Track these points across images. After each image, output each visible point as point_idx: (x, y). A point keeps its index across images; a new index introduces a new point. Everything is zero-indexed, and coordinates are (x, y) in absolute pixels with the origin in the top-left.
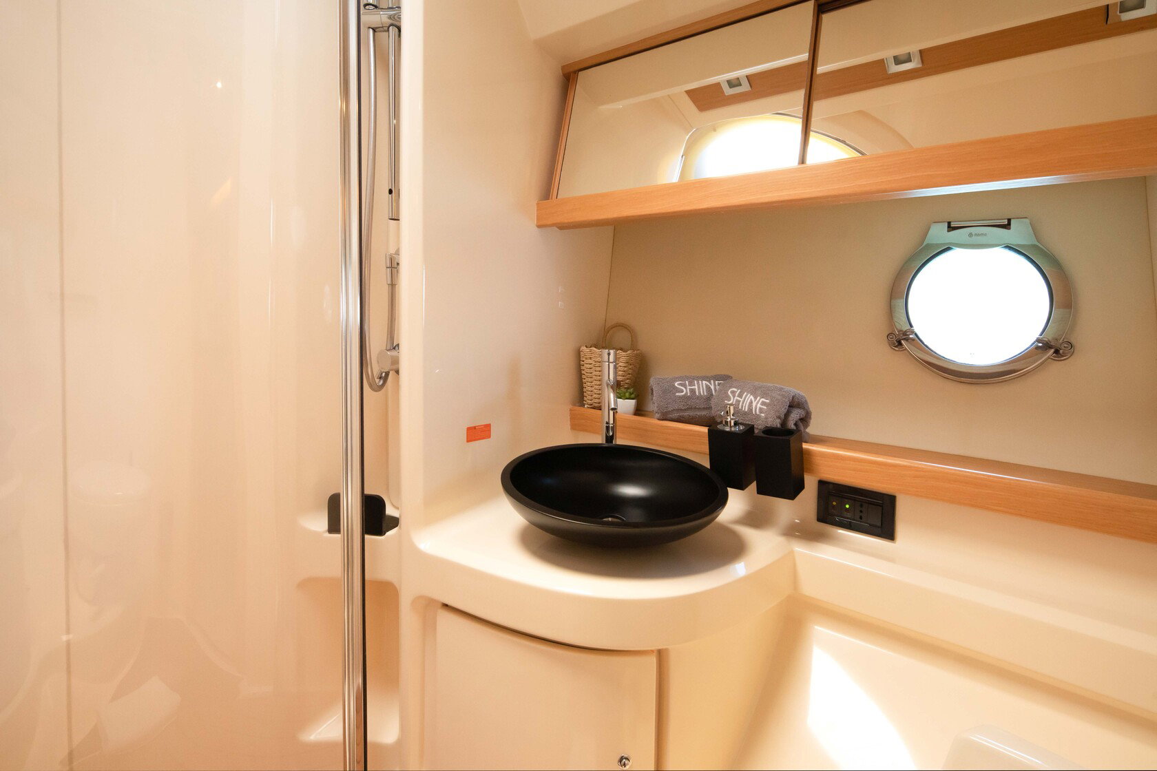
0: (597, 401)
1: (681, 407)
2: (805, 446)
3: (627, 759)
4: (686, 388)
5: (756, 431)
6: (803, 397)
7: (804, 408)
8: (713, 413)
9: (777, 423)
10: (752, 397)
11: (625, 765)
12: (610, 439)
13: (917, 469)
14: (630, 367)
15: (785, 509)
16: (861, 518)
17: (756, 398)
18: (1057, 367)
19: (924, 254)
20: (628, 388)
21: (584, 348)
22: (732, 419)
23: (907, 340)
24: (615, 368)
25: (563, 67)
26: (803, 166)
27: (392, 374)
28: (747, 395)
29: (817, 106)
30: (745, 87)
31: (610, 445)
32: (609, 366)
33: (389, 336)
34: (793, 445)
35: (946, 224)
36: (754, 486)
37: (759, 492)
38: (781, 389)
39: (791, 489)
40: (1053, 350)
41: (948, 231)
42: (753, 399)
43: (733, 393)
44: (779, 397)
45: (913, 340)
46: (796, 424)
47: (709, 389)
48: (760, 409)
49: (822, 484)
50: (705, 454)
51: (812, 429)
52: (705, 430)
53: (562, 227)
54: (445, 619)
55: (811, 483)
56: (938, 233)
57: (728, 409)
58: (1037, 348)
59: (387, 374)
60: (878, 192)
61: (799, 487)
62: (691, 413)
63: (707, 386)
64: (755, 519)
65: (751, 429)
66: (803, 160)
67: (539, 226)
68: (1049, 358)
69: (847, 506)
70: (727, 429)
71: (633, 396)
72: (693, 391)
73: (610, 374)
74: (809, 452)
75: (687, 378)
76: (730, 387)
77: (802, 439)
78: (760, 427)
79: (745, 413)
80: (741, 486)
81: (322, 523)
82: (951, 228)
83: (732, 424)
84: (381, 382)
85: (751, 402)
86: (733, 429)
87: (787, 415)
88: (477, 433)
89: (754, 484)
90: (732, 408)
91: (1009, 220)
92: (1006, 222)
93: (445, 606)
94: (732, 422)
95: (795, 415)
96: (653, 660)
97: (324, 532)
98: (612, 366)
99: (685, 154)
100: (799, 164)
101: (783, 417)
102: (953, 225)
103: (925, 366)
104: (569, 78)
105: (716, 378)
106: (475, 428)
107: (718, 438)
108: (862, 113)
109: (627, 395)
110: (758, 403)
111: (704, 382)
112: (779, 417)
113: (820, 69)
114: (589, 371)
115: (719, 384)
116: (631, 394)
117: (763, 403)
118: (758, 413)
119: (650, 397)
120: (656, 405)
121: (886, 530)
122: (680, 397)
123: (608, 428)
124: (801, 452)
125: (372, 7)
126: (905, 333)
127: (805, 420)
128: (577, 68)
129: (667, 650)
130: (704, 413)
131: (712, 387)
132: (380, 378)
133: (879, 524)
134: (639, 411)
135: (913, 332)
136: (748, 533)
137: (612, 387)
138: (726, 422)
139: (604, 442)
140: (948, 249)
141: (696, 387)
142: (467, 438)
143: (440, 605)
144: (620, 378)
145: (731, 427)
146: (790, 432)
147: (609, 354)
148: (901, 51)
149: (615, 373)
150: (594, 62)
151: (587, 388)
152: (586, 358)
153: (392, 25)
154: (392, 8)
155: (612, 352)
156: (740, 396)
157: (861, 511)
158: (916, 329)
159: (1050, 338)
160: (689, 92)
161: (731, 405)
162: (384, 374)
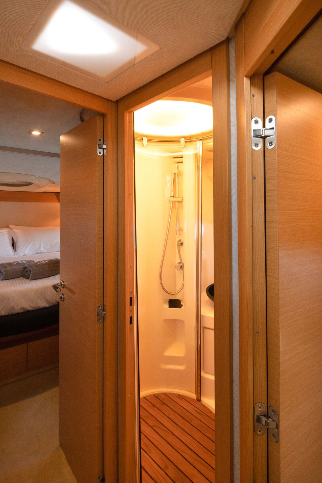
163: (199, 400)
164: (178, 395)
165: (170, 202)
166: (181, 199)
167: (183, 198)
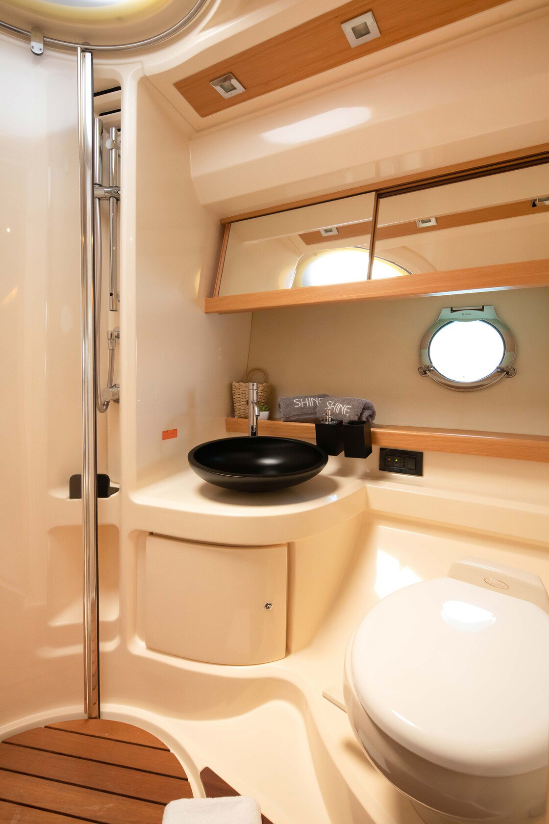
0: (243, 413)
1: (298, 414)
2: (372, 430)
3: (270, 604)
4: (301, 403)
5: (344, 423)
6: (370, 403)
7: (371, 410)
8: (318, 416)
9: (356, 418)
10: (341, 405)
11: (269, 608)
12: (254, 434)
13: (434, 437)
14: (265, 393)
15: (361, 464)
16: (404, 466)
17: (343, 406)
18: (508, 382)
19: (439, 324)
20: (263, 405)
21: (234, 383)
22: (329, 417)
23: (429, 370)
24: (257, 393)
25: (221, 220)
26: (369, 280)
27: (111, 403)
28: (338, 405)
29: (378, 244)
30: (335, 232)
31: (254, 437)
32: (253, 392)
33: (109, 380)
34: (365, 429)
35: (450, 309)
36: (343, 453)
37: (346, 456)
38: (358, 400)
39: (365, 453)
40: (505, 373)
41: (451, 313)
42: (342, 406)
43: (330, 404)
44: (357, 404)
45: (433, 370)
46: (366, 419)
47: (315, 402)
48: (346, 411)
49: (382, 450)
51: (376, 421)
52: (314, 425)
53: (221, 313)
54: (152, 542)
55: (376, 449)
56: (446, 313)
57: (327, 412)
58: (498, 372)
59: (108, 403)
60: (410, 294)
61: (368, 452)
62: (304, 417)
63: (313, 401)
64: (344, 472)
65: (341, 422)
66: (369, 277)
67: (206, 313)
68: (503, 377)
69: (396, 460)
70: (327, 423)
71: (267, 409)
72: (305, 404)
73: (253, 396)
74: (374, 433)
75: (301, 397)
76: (328, 401)
77: (370, 427)
78: (346, 421)
79: (337, 414)
80: (335, 453)
81: (65, 493)
82: (452, 311)
83: (330, 420)
84: (105, 408)
85: (341, 408)
86: (330, 423)
87: (362, 414)
88: (169, 434)
89: (343, 452)
90: (329, 411)
91: (483, 307)
92: (481, 308)
93: (151, 534)
94: (330, 419)
95: (367, 413)
96: (285, 549)
97: (67, 498)
98: (255, 392)
99: (297, 268)
100: (367, 279)
101: (359, 414)
102: (454, 309)
103: (441, 385)
104: (225, 227)
105: (319, 396)
106: (168, 431)
107: (322, 429)
108: (404, 247)
109: (263, 409)
110: (345, 408)
111: (312, 399)
112: (357, 415)
113: (379, 226)
114: (238, 396)
115: (321, 400)
116: (266, 408)
117: (348, 408)
118: (345, 413)
119: (278, 409)
120: (282, 413)
121: (418, 471)
122: (297, 408)
123: (252, 428)
124: (370, 433)
125: (98, 186)
126: (428, 367)
127: (372, 416)
128: (230, 221)
129: (293, 543)
130: (312, 416)
131: (317, 402)
132: (104, 405)
133: (414, 468)
134: (270, 418)
135: (432, 366)
136: (339, 479)
137: (256, 404)
138: (326, 419)
139: (250, 435)
140: (451, 322)
141: (307, 402)
142: (163, 437)
143: (148, 534)
144: (259, 400)
145: (329, 422)
146: (364, 422)
147: (253, 385)
148: (425, 216)
149: (257, 397)
150: (242, 218)
151: (237, 406)
152: (236, 389)
153: (112, 197)
154: (112, 187)
155: (255, 384)
156: (334, 405)
157: (404, 462)
158: (434, 364)
159: (504, 367)
160: (301, 236)
161: (329, 410)
162: (106, 403)
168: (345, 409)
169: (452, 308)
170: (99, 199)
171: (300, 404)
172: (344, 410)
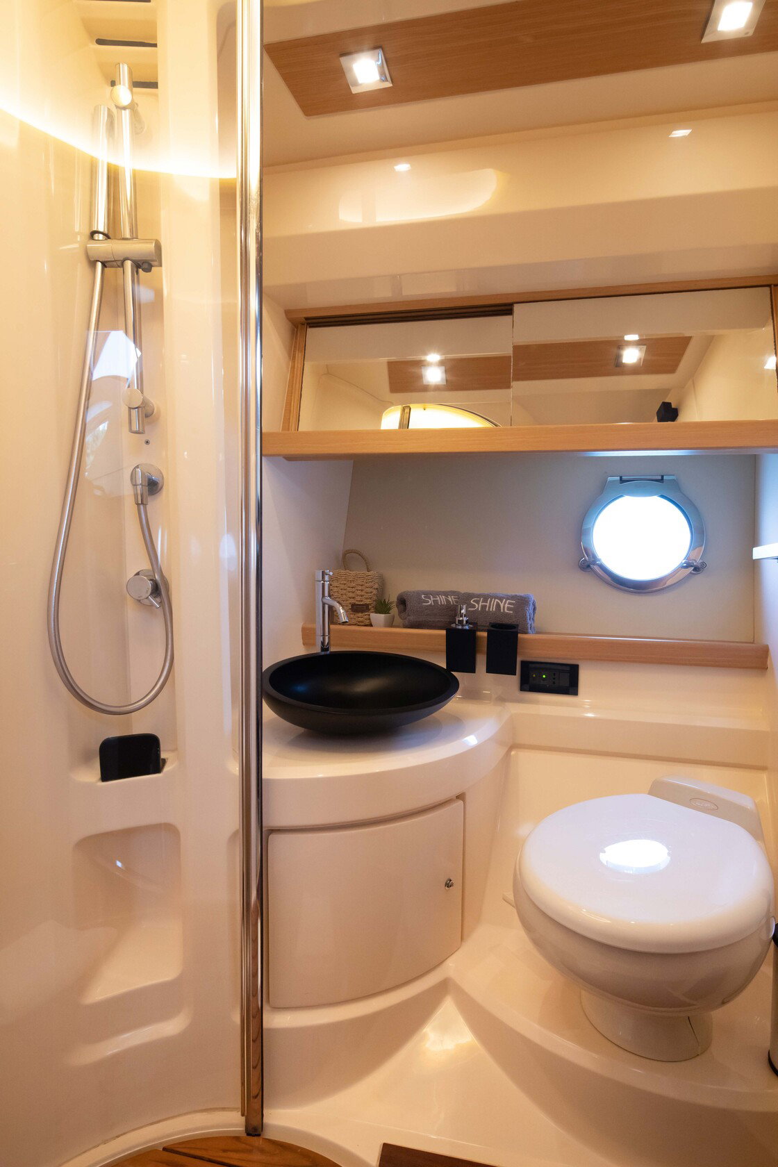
3: (450, 881)
4: (430, 600)
10: (497, 601)
12: (324, 649)
16: (554, 682)
18: (697, 580)
19: (604, 497)
23: (594, 566)
28: (491, 601)
35: (619, 478)
37: (487, 671)
40: (693, 569)
41: (620, 483)
42: (502, 602)
43: (477, 601)
47: (447, 600)
48: (507, 608)
49: (526, 663)
50: (442, 651)
52: (444, 632)
58: (683, 567)
63: (445, 598)
68: (691, 574)
69: (544, 676)
72: (436, 602)
79: (493, 613)
81: (93, 772)
82: (622, 481)
83: (465, 622)
85: (498, 604)
91: (662, 476)
92: (660, 478)
102: (623, 478)
104: (297, 327)
110: (505, 603)
115: (454, 597)
117: (512, 603)
118: (507, 611)
121: (573, 689)
122: (423, 606)
131: (450, 599)
133: (567, 685)
135: (597, 560)
139: (320, 651)
140: (621, 496)
141: (438, 599)
153: (127, 259)
156: (485, 602)
157: (555, 678)
158: (599, 557)
159: (691, 560)
163: (255, 1129)
164: (165, 1149)
165: (92, 264)
166: (152, 246)
167: (158, 248)
168: (506, 605)
169: (621, 477)
170: (104, 265)
171: (431, 602)
172: (504, 607)
